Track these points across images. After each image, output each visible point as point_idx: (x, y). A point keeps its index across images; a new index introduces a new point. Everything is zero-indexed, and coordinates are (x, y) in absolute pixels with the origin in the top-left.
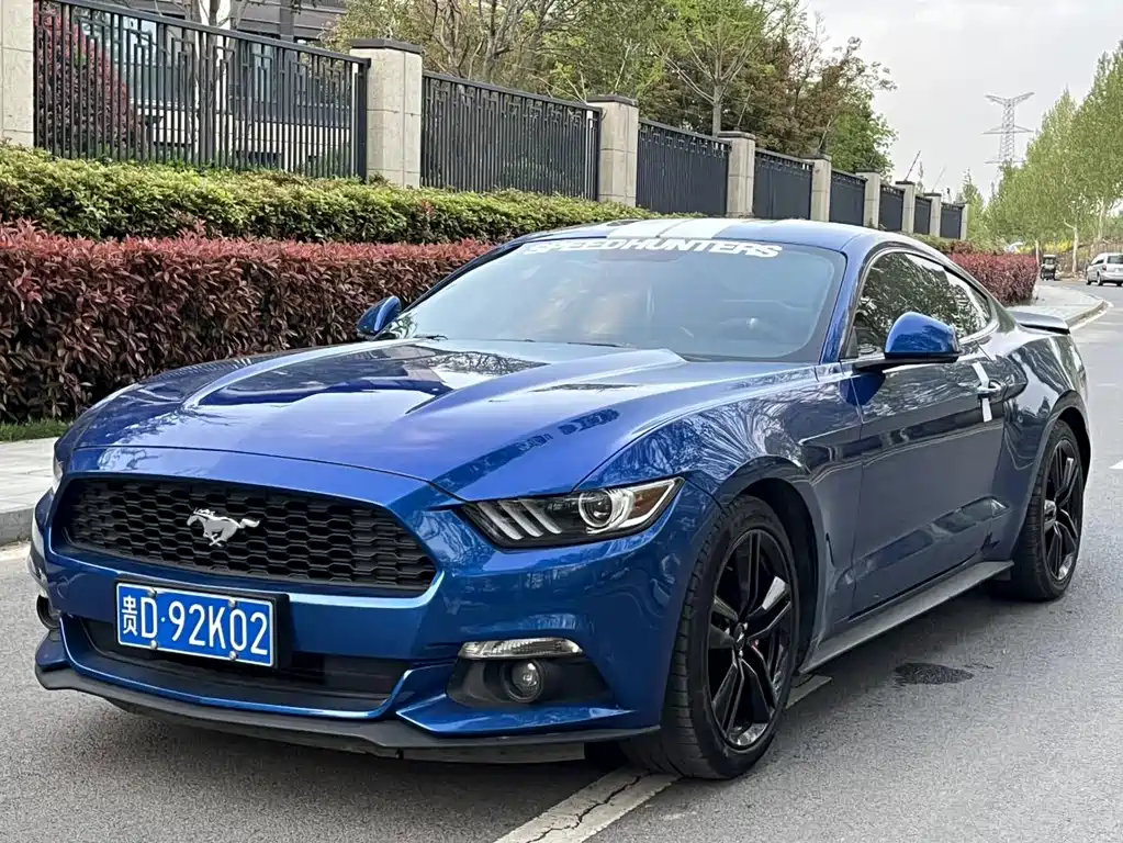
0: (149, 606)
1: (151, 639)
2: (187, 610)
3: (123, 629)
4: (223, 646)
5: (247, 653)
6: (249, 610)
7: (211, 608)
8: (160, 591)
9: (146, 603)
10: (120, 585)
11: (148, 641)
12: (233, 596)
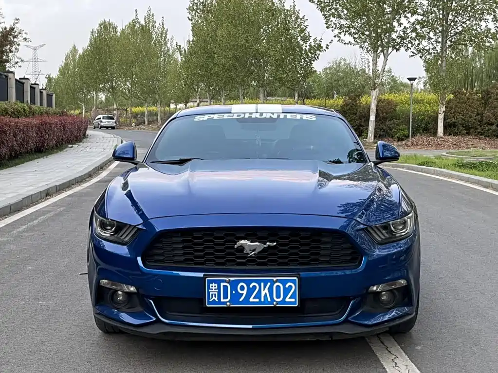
0: (225, 287)
1: (227, 302)
2: (248, 286)
3: (209, 298)
4: (269, 300)
5: (283, 301)
6: (284, 283)
7: (262, 284)
8: (232, 279)
9: (224, 286)
10: (207, 279)
11: (225, 303)
12: (275, 277)
